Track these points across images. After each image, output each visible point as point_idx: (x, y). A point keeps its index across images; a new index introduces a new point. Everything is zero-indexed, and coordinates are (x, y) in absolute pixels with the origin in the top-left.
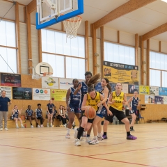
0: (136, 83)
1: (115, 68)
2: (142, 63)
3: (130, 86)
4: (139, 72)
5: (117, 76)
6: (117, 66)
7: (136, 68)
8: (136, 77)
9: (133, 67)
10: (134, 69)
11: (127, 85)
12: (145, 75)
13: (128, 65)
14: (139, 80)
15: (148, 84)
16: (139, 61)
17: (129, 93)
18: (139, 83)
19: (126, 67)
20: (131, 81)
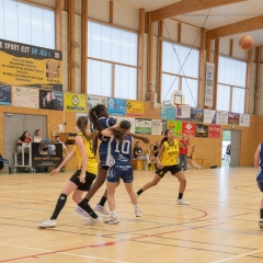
0: (58, 87)
1: (9, 52)
2: (71, 45)
3: (43, 94)
4: (64, 64)
5: (13, 71)
6: (14, 47)
7: (57, 55)
8: (58, 76)
9: (50, 54)
10: (53, 57)
11: (37, 91)
12: (77, 71)
13: (39, 49)
14: (63, 80)
15: (83, 90)
16: (65, 41)
17: (41, 106)
18: (65, 87)
19: (34, 52)
20: (45, 81)
